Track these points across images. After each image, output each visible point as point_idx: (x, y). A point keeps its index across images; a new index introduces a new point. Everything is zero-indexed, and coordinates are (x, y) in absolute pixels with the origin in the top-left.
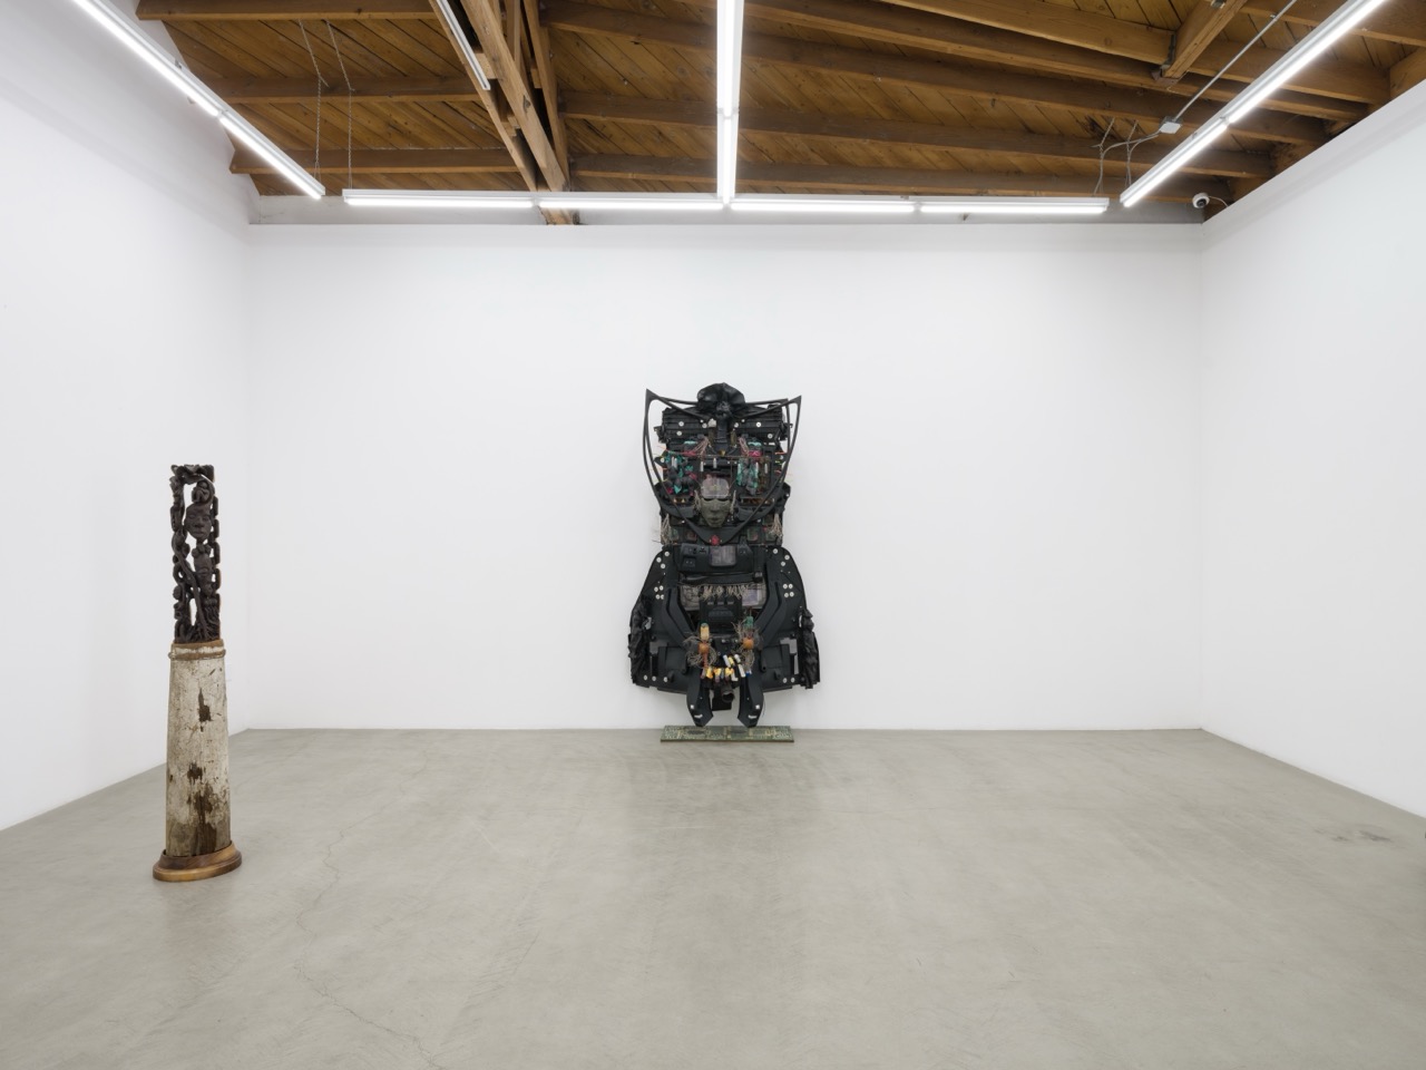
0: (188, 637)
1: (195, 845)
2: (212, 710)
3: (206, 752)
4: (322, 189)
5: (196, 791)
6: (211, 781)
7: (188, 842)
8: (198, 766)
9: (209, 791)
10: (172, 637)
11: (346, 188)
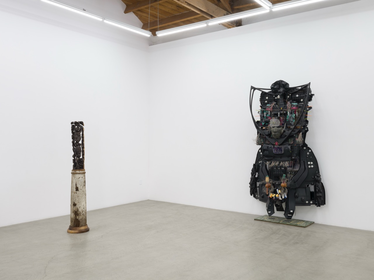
0: (75, 168)
1: (74, 224)
2: (79, 188)
3: (77, 199)
4: (150, 33)
5: (75, 209)
6: (78, 208)
7: (73, 223)
8: (75, 203)
9: (78, 210)
10: (72, 168)
11: (157, 31)
